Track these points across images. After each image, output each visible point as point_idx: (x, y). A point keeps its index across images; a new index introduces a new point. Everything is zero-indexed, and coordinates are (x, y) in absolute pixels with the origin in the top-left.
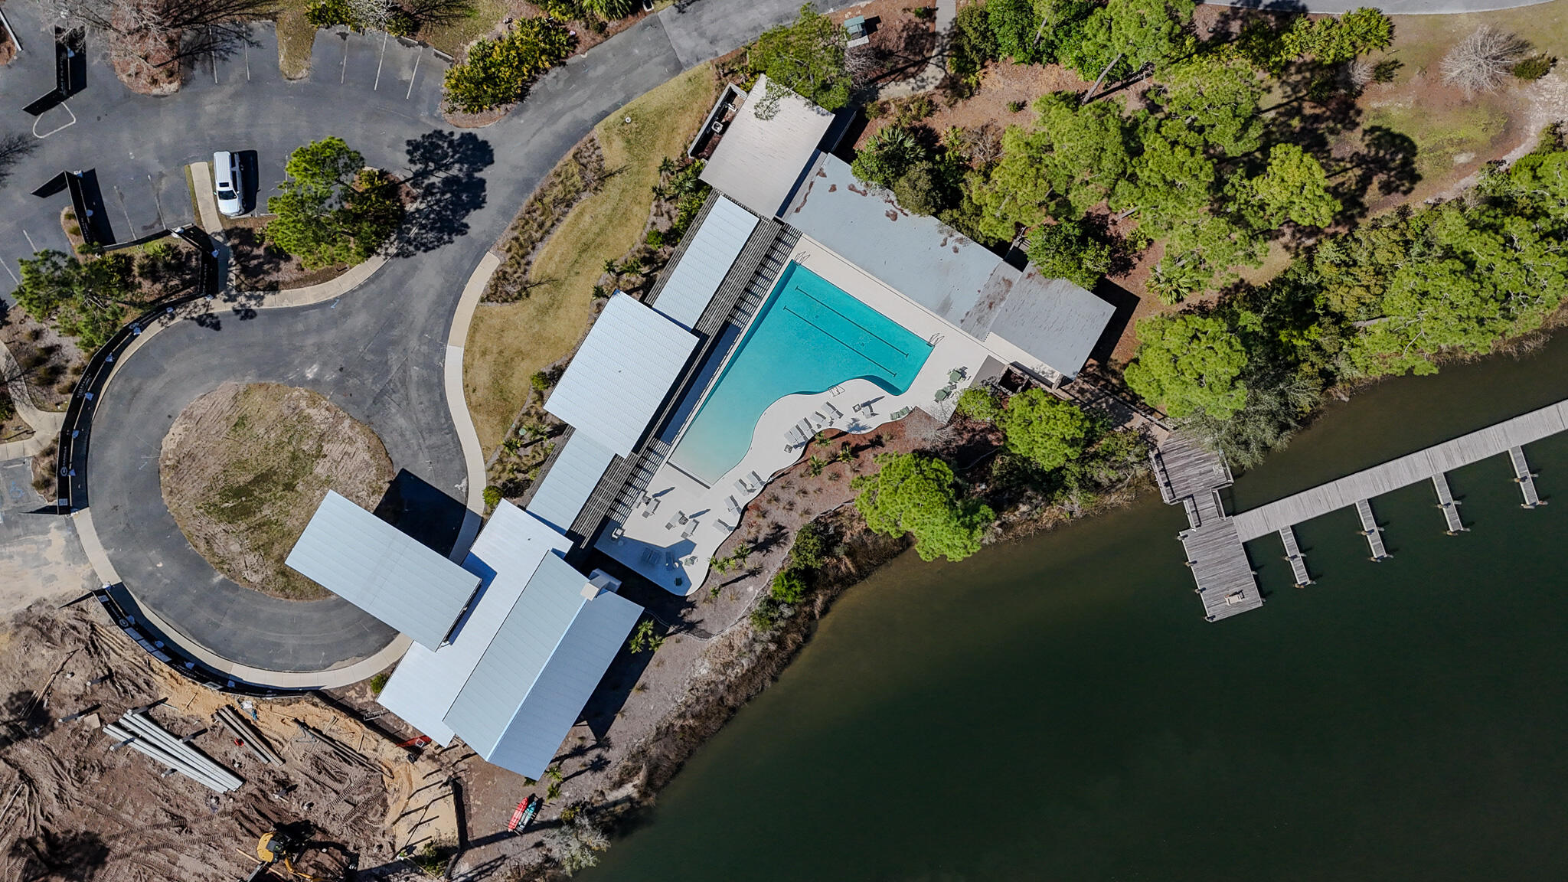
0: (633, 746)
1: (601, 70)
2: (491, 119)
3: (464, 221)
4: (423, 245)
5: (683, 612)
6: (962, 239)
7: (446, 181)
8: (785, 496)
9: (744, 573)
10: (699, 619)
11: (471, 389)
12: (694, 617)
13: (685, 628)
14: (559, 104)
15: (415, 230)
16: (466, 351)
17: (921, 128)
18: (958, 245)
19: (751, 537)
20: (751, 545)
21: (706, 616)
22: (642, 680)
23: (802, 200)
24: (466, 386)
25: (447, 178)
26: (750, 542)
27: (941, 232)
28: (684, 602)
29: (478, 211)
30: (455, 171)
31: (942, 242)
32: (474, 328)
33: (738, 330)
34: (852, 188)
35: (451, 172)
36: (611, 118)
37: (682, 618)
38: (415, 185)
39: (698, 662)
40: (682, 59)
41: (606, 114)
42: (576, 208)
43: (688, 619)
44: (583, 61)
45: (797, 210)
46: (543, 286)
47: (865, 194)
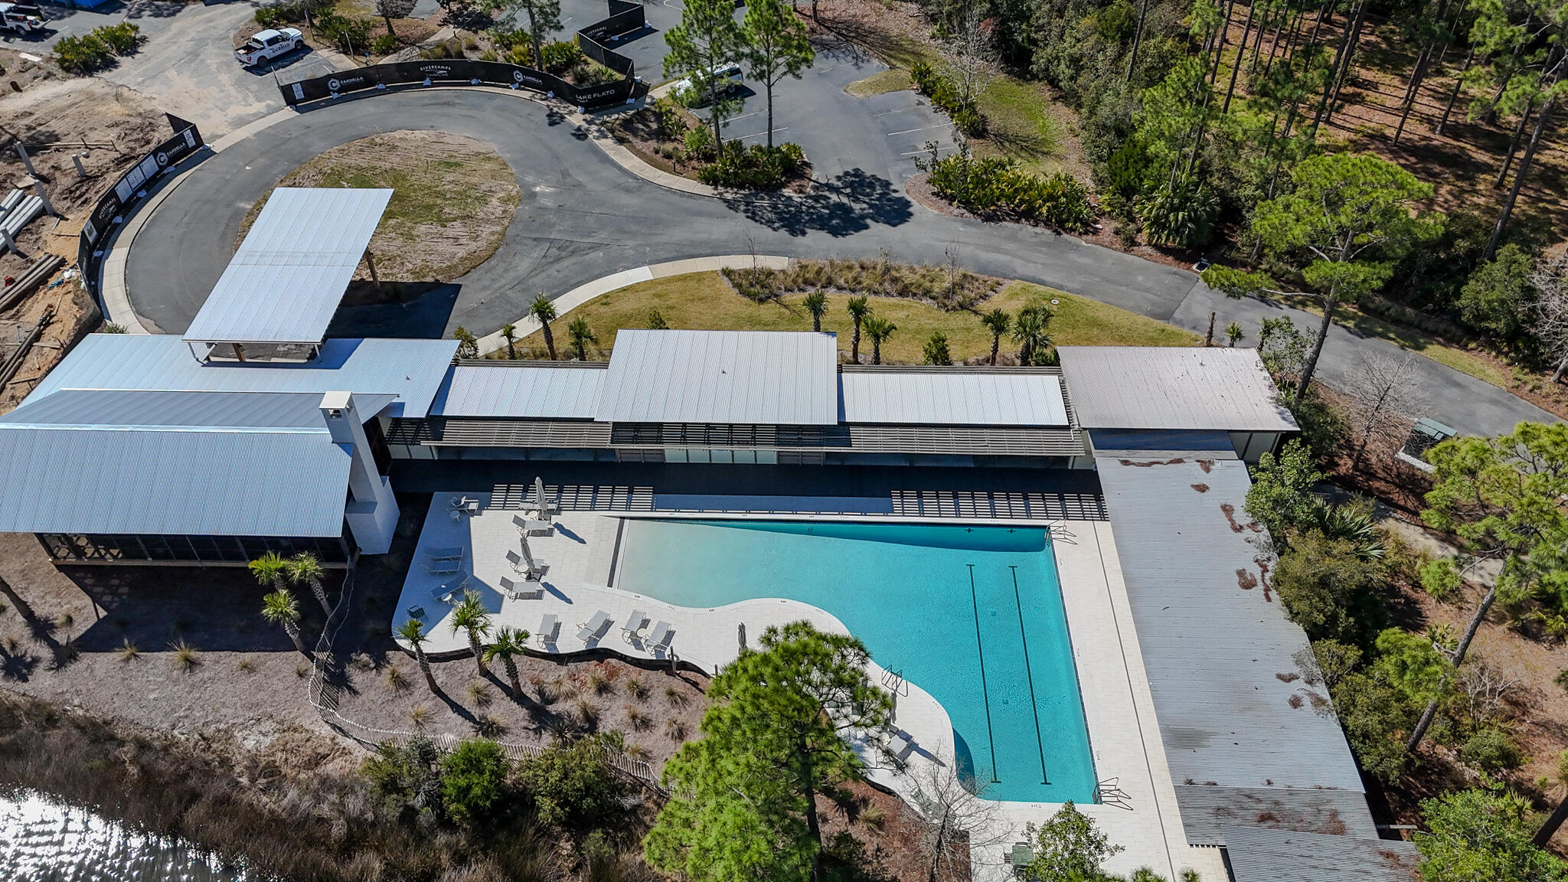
0: (66, 702)
1: (1085, 261)
2: (941, 209)
3: (807, 230)
4: (754, 213)
5: (364, 657)
6: (1323, 702)
7: (840, 206)
8: (657, 707)
9: (476, 712)
10: (357, 687)
11: (604, 301)
12: (358, 678)
13: (331, 675)
14: (1011, 246)
15: (766, 203)
16: (652, 281)
17: (1407, 598)
18: (1307, 701)
19: (551, 690)
20: (535, 698)
21: (368, 696)
22: (208, 657)
23: (1146, 461)
24: (606, 296)
25: (844, 204)
26: (541, 693)
27: (1299, 662)
28: (380, 646)
29: (830, 236)
30: (857, 207)
31: (1285, 672)
32: (684, 278)
33: (889, 510)
34: (1227, 509)
35: (852, 204)
36: (1041, 288)
37: (350, 661)
38: (815, 188)
39: (267, 726)
40: (1177, 315)
41: (1042, 283)
42: (905, 301)
43: (350, 670)
44: (1078, 246)
45: (1126, 463)
46: (783, 310)
47: (1239, 529)
